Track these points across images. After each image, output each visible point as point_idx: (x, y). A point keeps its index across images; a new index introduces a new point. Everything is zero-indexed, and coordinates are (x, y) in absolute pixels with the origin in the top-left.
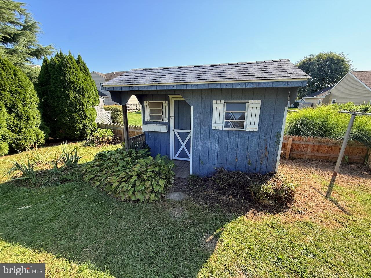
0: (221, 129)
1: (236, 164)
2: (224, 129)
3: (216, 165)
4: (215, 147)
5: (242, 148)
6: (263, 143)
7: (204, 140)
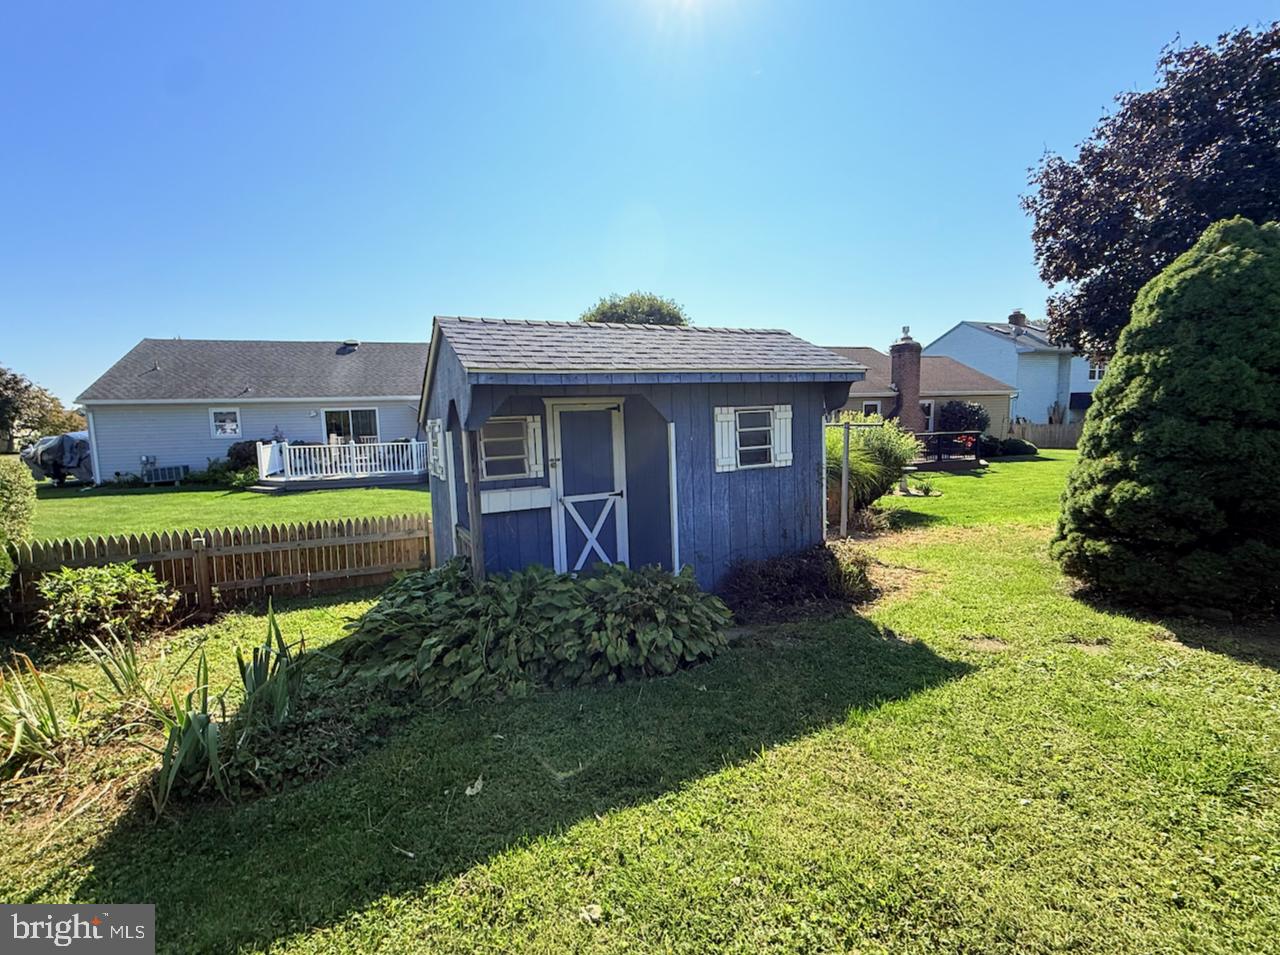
0: (733, 469)
1: (764, 542)
2: (740, 467)
3: (728, 558)
4: (724, 513)
5: (770, 506)
6: (800, 487)
7: (701, 500)
